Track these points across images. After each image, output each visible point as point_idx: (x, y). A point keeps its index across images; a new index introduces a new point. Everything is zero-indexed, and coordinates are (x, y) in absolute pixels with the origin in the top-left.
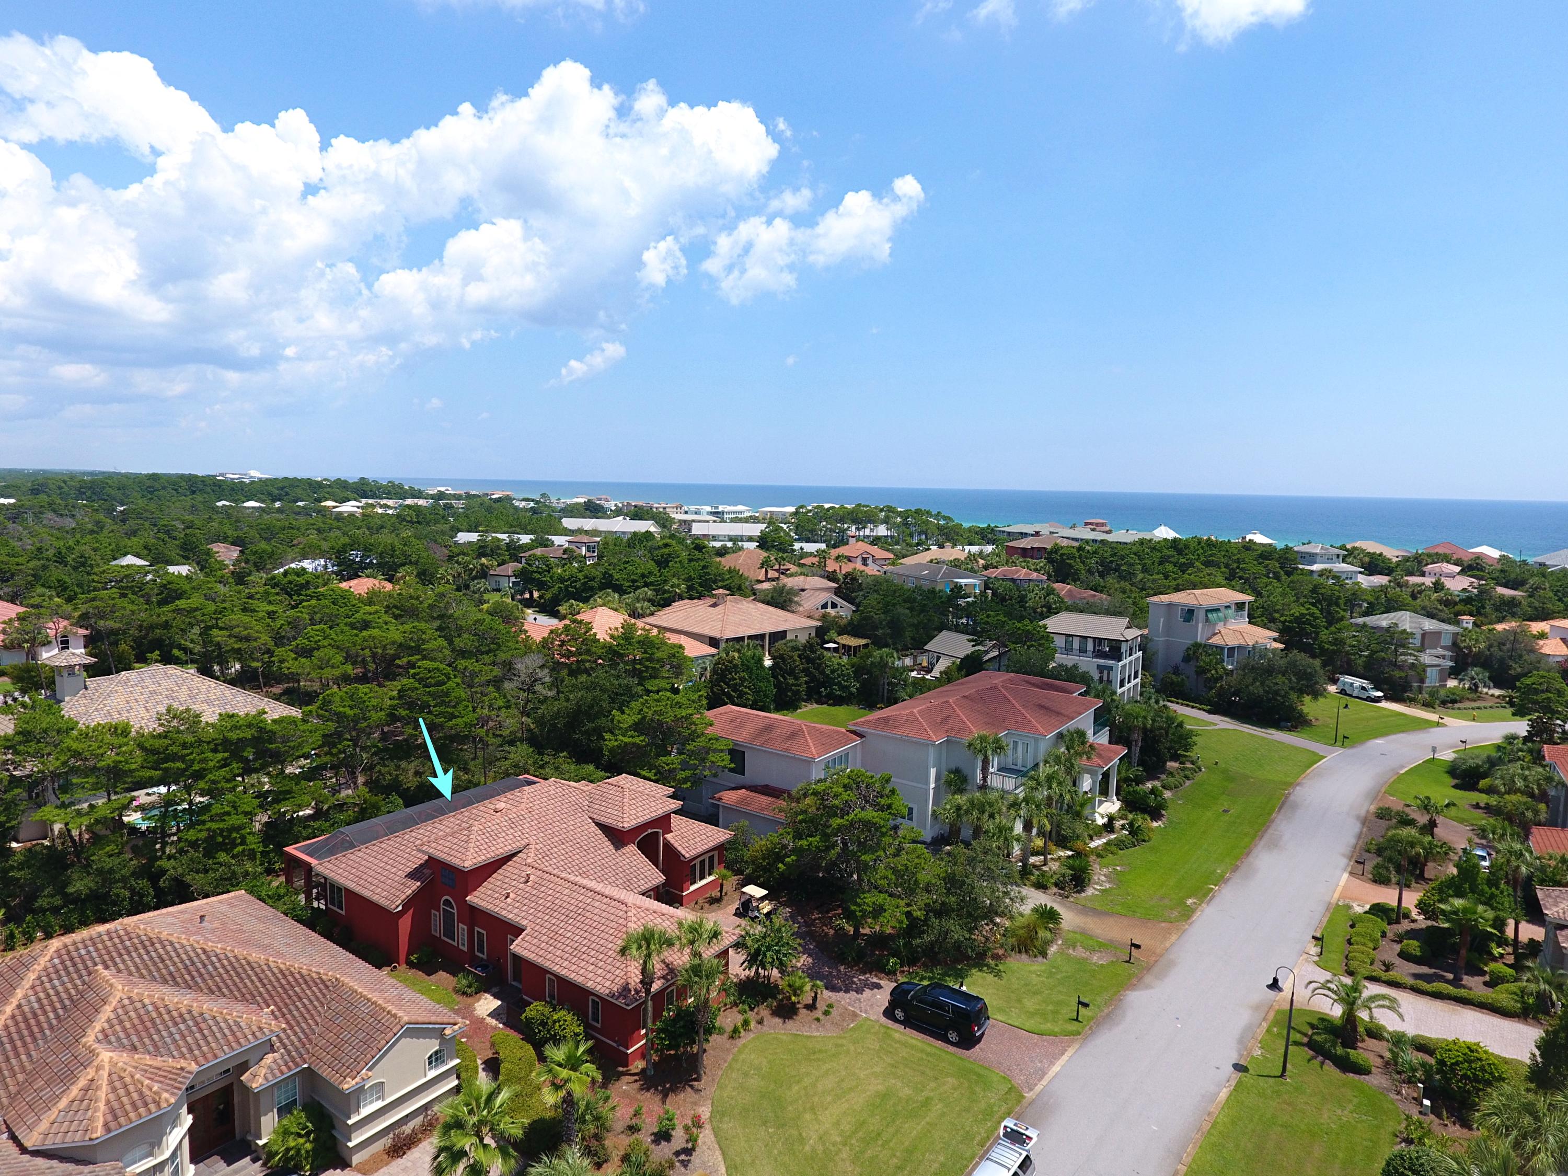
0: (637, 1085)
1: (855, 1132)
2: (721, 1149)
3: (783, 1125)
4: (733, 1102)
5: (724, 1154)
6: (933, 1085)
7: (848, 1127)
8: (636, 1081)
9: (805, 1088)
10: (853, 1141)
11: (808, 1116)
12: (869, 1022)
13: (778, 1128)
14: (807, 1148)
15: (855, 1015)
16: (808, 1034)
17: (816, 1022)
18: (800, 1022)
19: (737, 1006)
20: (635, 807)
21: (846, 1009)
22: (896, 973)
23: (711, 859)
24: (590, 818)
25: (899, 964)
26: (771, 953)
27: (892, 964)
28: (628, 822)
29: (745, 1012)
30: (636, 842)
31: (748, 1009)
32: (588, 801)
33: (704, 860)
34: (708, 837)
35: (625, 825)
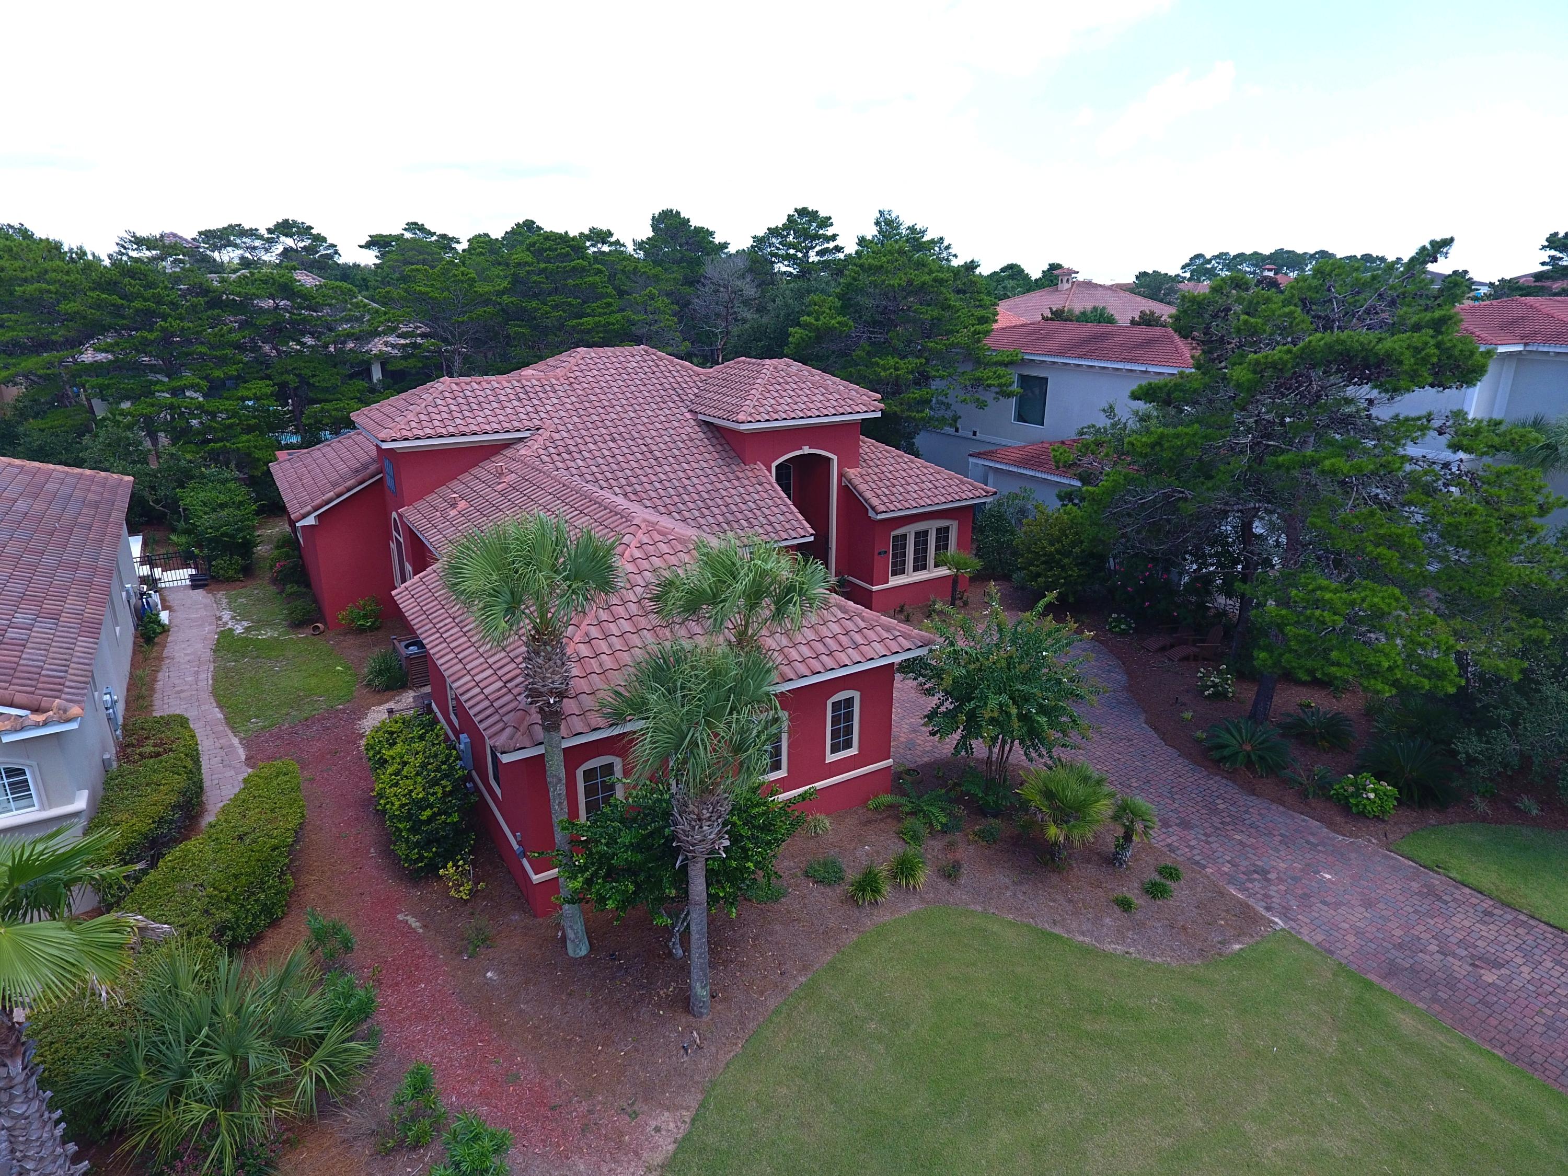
12: (1295, 950)
15: (1247, 917)
16: (1087, 940)
17: (1117, 910)
18: (1070, 901)
19: (899, 820)
20: (776, 395)
21: (1222, 894)
22: (1383, 821)
23: (943, 534)
24: (690, 411)
25: (1396, 799)
26: (1004, 698)
27: (1372, 796)
28: (751, 415)
29: (916, 838)
30: (774, 465)
31: (924, 831)
32: (699, 388)
33: (926, 533)
34: (936, 488)
35: (741, 417)
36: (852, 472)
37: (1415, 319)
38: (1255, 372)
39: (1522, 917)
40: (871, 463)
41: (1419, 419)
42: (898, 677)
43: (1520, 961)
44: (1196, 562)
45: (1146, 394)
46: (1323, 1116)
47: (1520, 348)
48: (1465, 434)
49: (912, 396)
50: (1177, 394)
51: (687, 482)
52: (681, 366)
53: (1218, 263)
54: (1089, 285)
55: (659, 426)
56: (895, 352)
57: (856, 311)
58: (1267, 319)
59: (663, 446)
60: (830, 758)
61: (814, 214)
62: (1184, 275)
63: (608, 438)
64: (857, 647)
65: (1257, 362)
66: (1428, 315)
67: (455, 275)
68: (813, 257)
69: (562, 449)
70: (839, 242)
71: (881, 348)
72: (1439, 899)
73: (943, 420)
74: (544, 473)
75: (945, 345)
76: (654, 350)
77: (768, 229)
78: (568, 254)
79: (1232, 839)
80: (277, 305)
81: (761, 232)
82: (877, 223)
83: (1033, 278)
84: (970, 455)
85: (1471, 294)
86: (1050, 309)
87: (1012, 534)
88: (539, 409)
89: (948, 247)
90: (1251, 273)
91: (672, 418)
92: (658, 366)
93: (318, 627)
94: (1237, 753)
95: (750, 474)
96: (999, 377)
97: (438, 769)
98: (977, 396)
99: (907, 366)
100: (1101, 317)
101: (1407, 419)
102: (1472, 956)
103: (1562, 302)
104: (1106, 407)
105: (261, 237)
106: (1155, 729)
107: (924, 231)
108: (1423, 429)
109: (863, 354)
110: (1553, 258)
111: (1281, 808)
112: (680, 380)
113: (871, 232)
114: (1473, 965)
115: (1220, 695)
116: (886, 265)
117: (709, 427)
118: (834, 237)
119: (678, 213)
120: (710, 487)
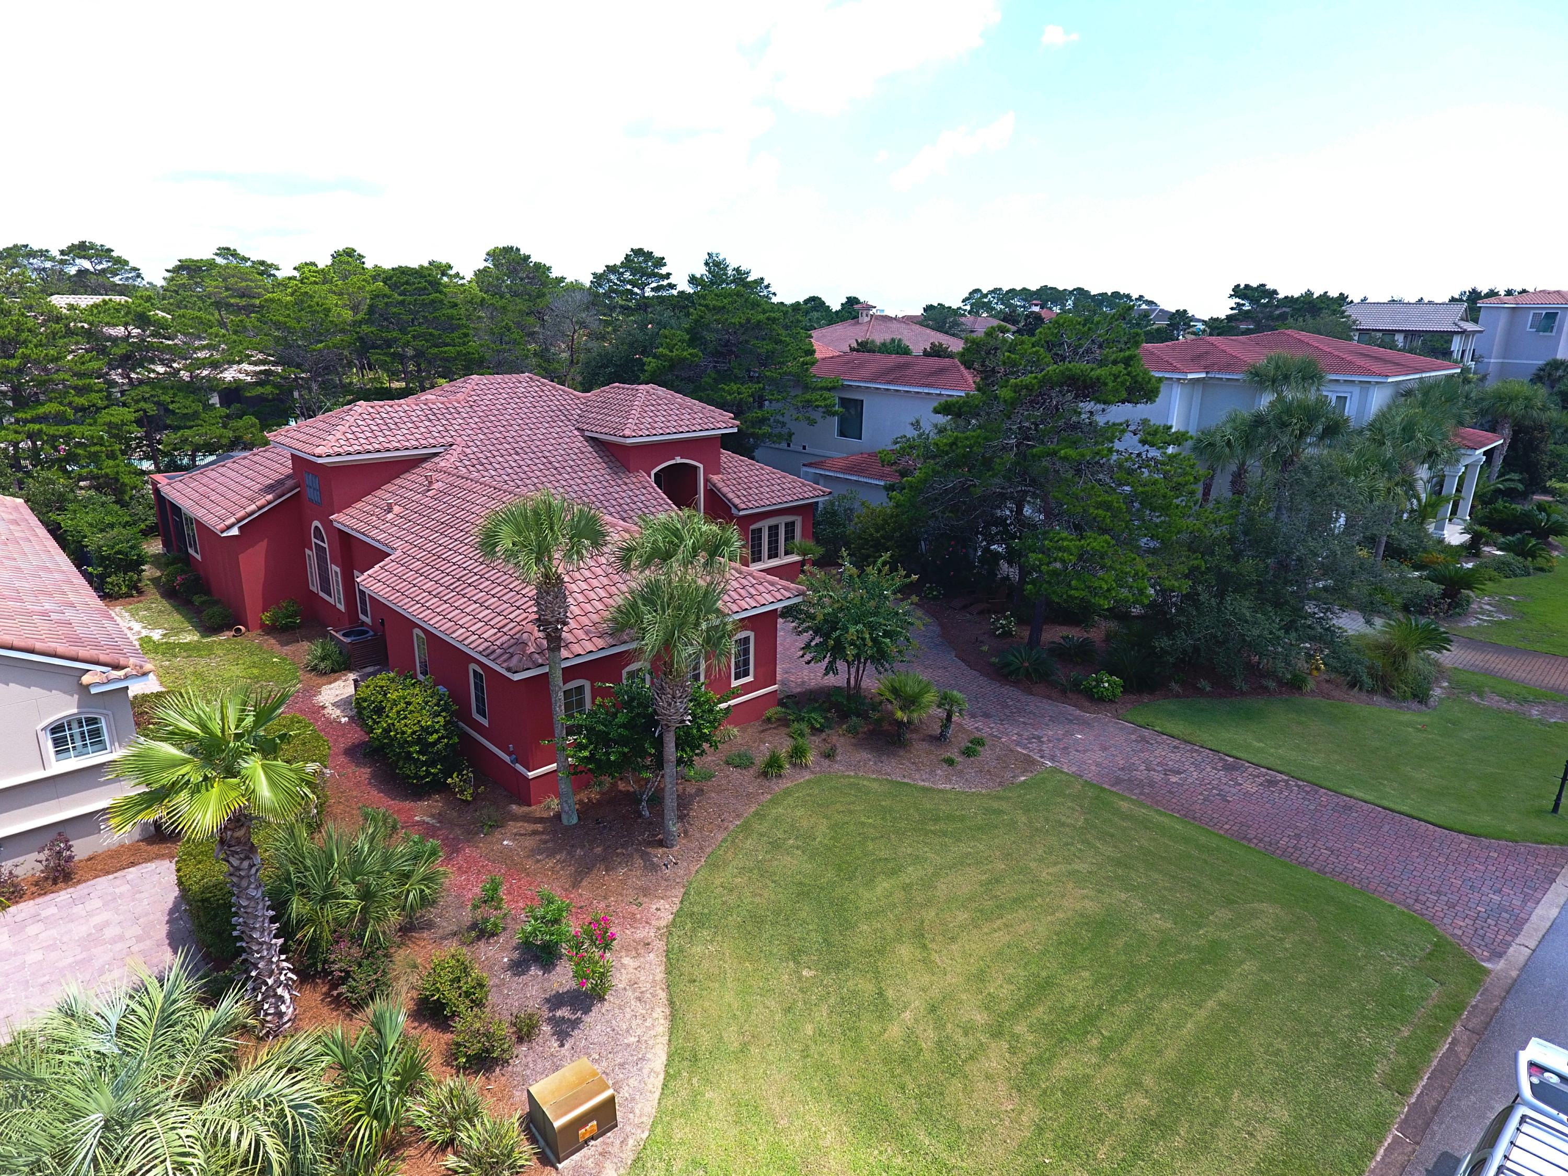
0: (530, 842)
1: (1024, 1006)
2: (671, 1003)
3: (840, 966)
4: (732, 899)
5: (674, 1017)
6: (1224, 914)
7: (1004, 992)
8: (535, 833)
9: (907, 888)
10: (1020, 1028)
11: (905, 951)
12: (1058, 777)
13: (826, 970)
14: (895, 1031)
15: (1029, 762)
16: (927, 784)
17: (945, 766)
18: (913, 763)
19: (787, 726)
20: (652, 414)
21: (1011, 751)
22: (1115, 702)
23: (790, 527)
24: (578, 429)
25: (1122, 686)
26: (860, 627)
27: (1106, 685)
28: (634, 431)
29: (802, 735)
30: (653, 473)
31: (807, 731)
32: (581, 410)
33: (776, 527)
34: (784, 489)
35: (627, 432)
36: (715, 478)
37: (1114, 356)
38: (1015, 392)
39: (1197, 748)
40: (730, 471)
41: (1121, 424)
42: (780, 620)
43: (1192, 769)
44: (985, 540)
45: (945, 409)
46: (1074, 855)
47: (1203, 375)
48: (1149, 434)
49: (754, 415)
50: (965, 409)
51: (584, 487)
52: (563, 391)
53: (994, 298)
54: (887, 318)
55: (554, 442)
56: (736, 379)
57: (702, 344)
58: (1022, 356)
59: (560, 459)
60: (735, 684)
61: (649, 255)
62: (965, 308)
63: (512, 452)
64: (752, 596)
65: (1016, 385)
66: (1122, 355)
67: (310, 306)
68: (648, 293)
69: (475, 462)
70: (672, 280)
71: (725, 377)
72: (1148, 742)
73: (780, 436)
74: (472, 480)
75: (779, 373)
76: (538, 378)
77: (607, 266)
78: (425, 288)
79: (1017, 721)
80: (129, 333)
81: (600, 270)
82: (707, 264)
83: (834, 310)
84: (804, 465)
85: (1191, 330)
86: (857, 341)
87: (844, 527)
88: (449, 428)
89: (768, 287)
90: (1021, 307)
91: (563, 435)
92: (543, 391)
93: (240, 630)
94: (1020, 668)
95: (635, 480)
96: (825, 399)
97: (438, 705)
98: (807, 415)
99: (746, 391)
100: (897, 348)
101: (1114, 424)
102: (1165, 770)
103: (1234, 340)
104: (914, 422)
105: (53, 259)
106: (963, 660)
107: (748, 273)
108: (1123, 431)
109: (710, 381)
110: (1238, 304)
111: (1050, 701)
112: (564, 403)
113: (700, 271)
114: (1165, 774)
115: (1007, 634)
116: (727, 306)
117: (594, 441)
118: (668, 276)
119: (518, 250)
120: (604, 491)
